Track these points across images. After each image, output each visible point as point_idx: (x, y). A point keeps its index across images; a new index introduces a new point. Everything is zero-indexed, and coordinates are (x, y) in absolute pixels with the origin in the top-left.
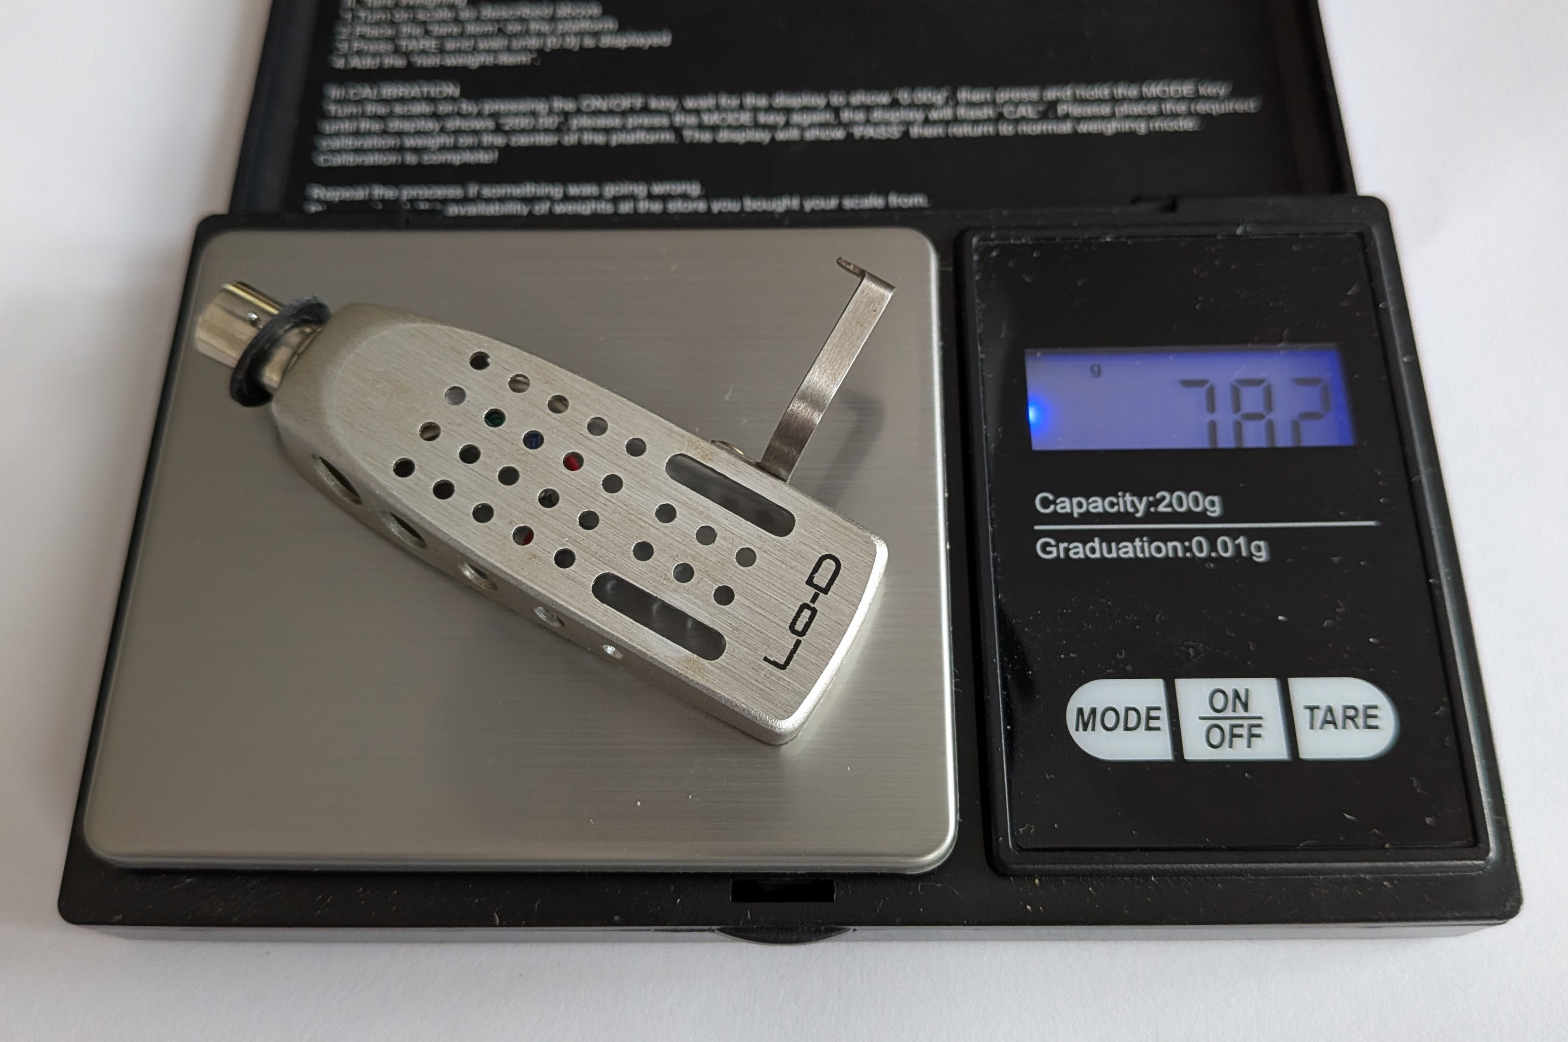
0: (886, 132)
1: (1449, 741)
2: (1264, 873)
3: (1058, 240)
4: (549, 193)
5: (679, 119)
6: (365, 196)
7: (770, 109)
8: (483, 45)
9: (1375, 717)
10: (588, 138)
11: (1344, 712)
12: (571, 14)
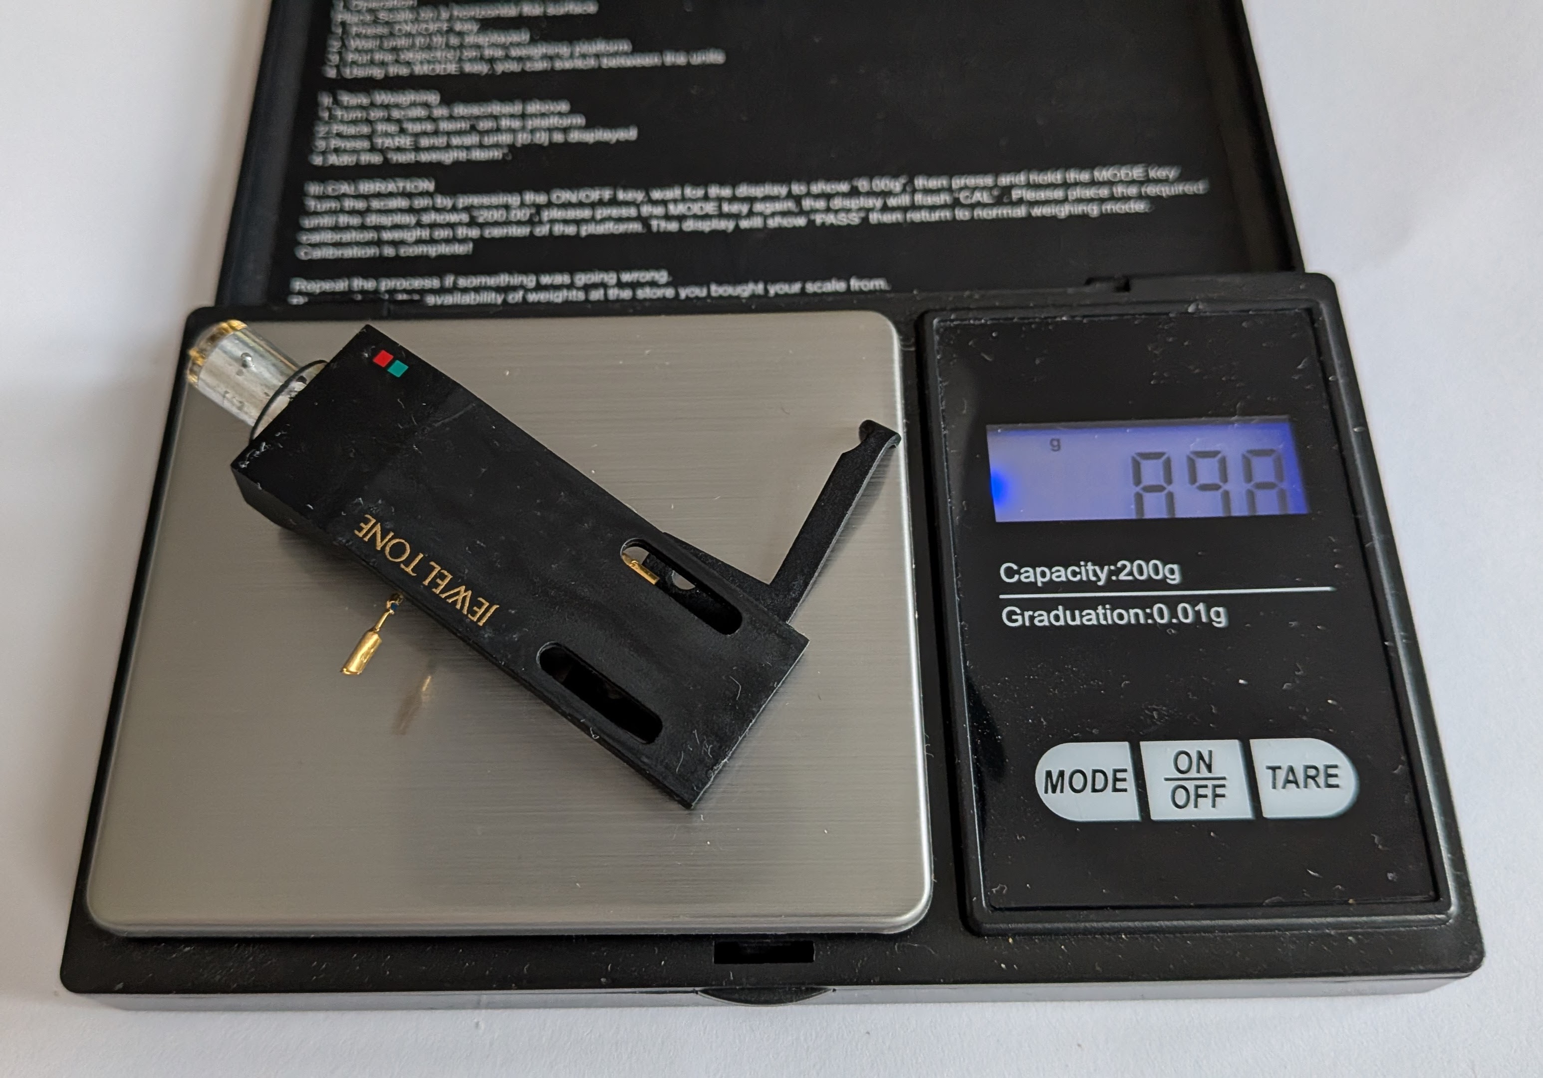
0: (848, 218)
1: (1408, 798)
2: (1233, 929)
3: (1015, 320)
4: (522, 281)
5: (646, 210)
6: (344, 287)
7: (734, 199)
8: (456, 141)
9: (1336, 776)
10: (558, 229)
11: (1306, 771)
12: (540, 110)
